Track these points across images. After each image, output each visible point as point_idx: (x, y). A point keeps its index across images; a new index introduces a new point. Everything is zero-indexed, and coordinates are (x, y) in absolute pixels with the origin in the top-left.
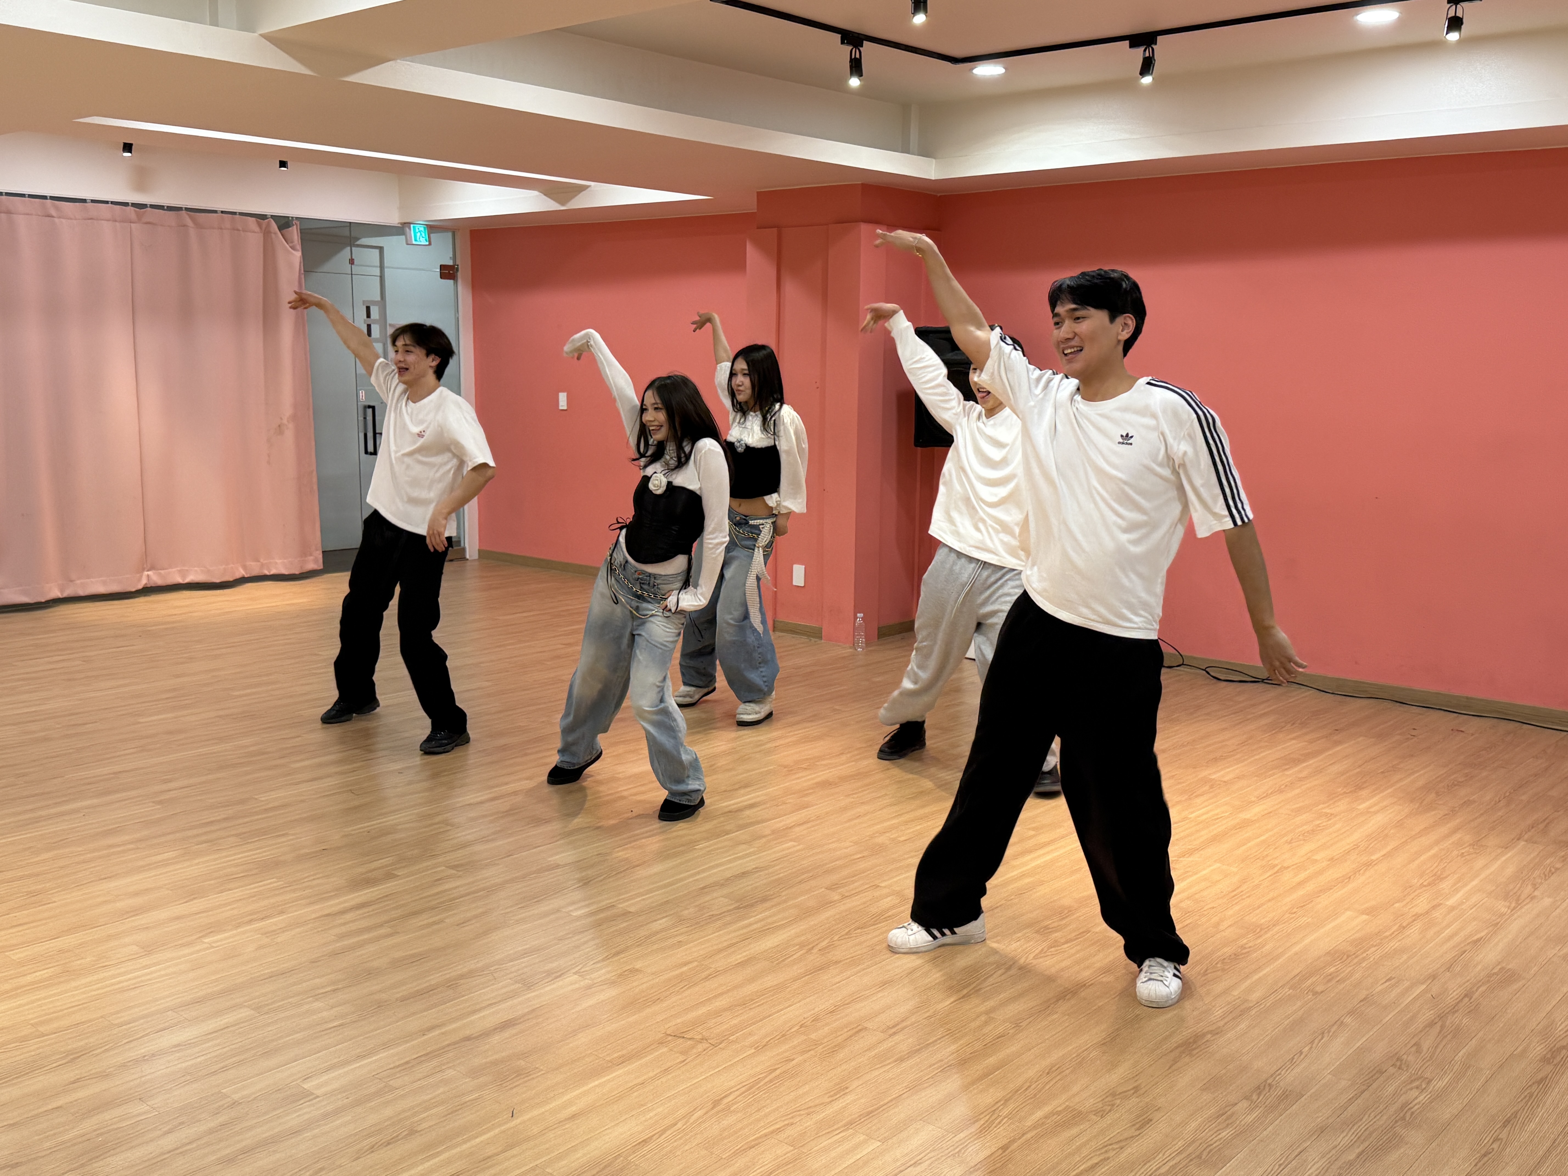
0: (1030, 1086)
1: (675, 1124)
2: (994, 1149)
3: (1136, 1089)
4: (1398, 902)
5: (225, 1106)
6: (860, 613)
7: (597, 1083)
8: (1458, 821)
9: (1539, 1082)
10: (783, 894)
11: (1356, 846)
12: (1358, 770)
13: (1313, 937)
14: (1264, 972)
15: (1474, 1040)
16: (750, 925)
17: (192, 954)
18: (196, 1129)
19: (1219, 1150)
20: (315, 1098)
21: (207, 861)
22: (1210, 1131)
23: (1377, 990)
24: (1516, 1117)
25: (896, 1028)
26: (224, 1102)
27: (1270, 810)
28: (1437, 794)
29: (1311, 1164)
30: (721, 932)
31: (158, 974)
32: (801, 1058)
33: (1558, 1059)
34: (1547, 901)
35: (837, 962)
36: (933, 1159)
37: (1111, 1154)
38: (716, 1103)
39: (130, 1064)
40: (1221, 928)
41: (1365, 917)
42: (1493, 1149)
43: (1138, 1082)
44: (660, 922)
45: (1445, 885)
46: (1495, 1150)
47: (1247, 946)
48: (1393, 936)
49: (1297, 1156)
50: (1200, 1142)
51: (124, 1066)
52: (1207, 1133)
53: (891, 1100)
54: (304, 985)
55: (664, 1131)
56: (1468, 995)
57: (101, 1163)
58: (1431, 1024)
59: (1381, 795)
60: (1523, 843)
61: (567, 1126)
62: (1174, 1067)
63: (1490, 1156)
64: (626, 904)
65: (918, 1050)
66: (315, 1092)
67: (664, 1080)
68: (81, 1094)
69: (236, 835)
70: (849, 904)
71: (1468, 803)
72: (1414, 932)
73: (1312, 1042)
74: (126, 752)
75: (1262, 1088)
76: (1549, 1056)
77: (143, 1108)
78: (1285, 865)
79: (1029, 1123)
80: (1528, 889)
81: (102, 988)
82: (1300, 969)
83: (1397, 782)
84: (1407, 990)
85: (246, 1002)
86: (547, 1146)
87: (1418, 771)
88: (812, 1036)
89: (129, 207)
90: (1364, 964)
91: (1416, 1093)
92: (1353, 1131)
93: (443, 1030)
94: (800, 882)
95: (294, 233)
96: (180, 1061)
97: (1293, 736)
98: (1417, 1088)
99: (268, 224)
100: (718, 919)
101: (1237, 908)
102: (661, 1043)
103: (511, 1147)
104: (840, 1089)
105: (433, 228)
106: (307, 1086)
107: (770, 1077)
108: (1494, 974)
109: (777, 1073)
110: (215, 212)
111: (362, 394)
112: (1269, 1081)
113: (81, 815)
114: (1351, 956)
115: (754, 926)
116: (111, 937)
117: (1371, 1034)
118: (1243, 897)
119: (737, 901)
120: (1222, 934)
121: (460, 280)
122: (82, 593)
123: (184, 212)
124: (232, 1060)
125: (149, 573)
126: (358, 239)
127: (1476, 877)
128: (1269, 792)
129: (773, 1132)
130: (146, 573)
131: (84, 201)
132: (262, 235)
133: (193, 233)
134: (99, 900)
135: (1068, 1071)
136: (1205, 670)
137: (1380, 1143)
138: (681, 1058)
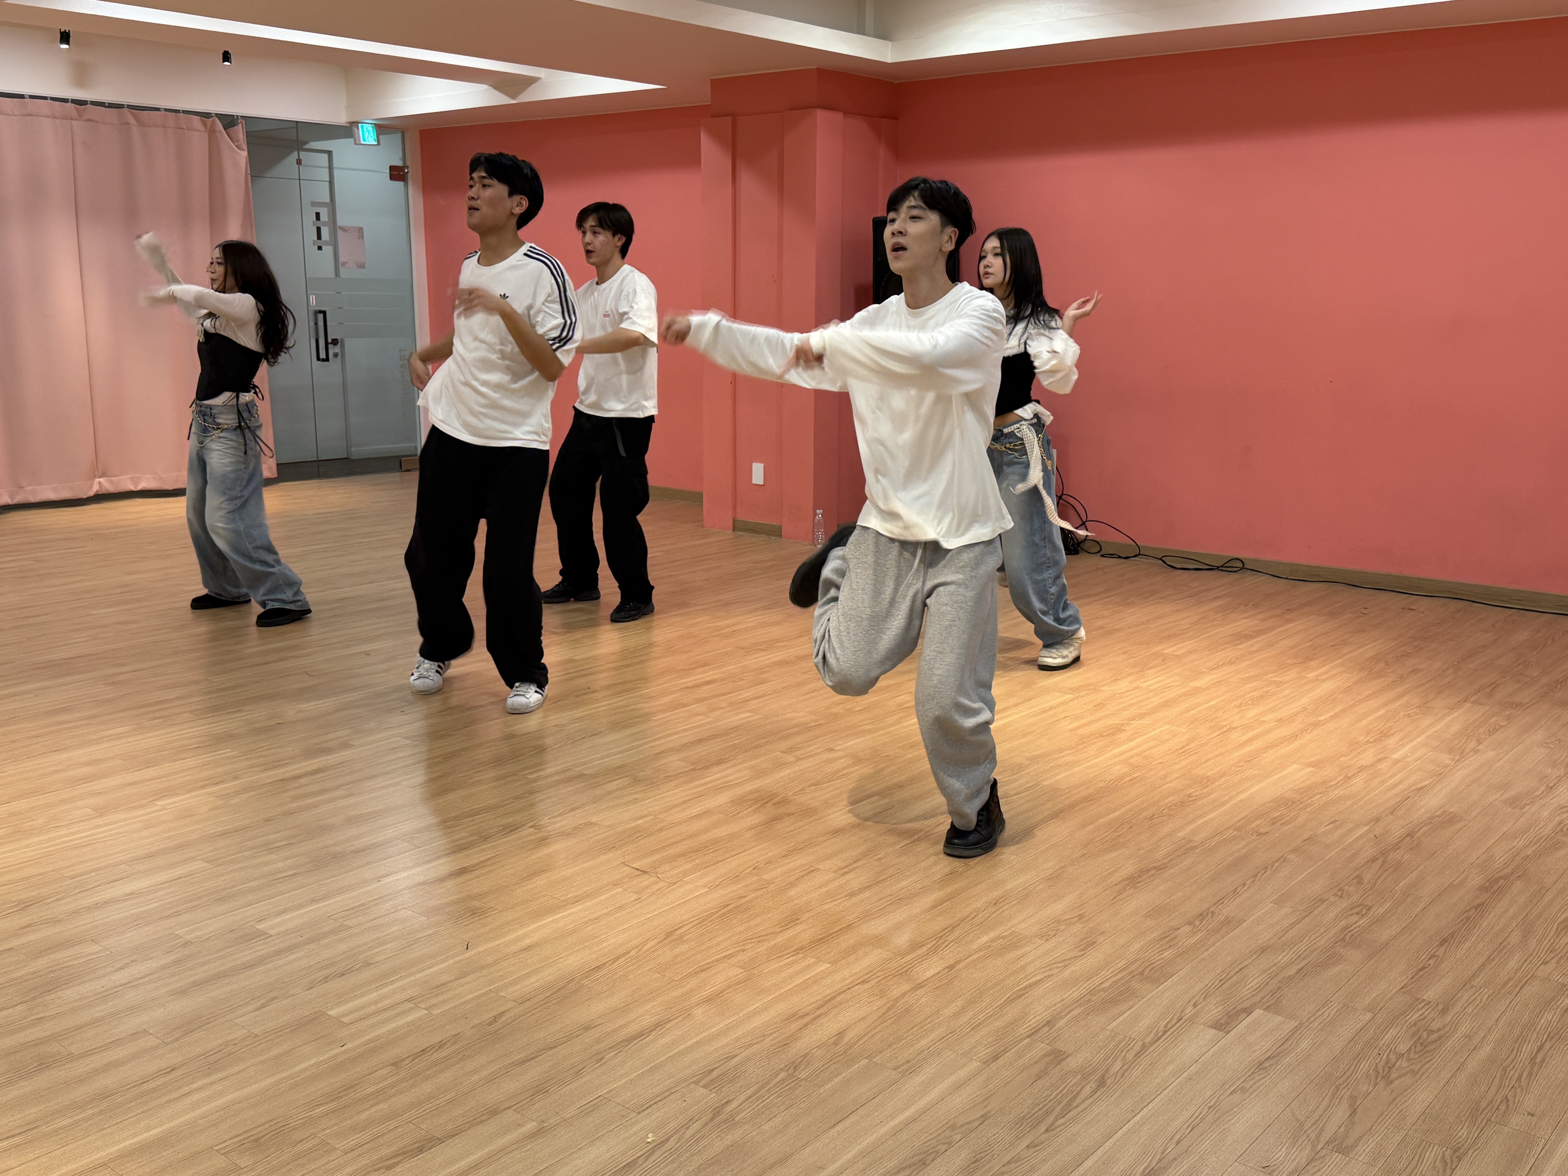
0: (976, 916)
1: (627, 953)
2: (939, 969)
3: (1081, 917)
4: (1344, 756)
5: (178, 945)
6: (819, 509)
7: (551, 919)
8: (1406, 686)
9: (1476, 908)
10: (739, 757)
11: (1305, 709)
12: (1309, 644)
13: (1258, 787)
14: (1210, 816)
15: (1415, 872)
16: (706, 784)
17: (145, 815)
18: (148, 965)
19: (1161, 968)
20: (269, 937)
21: (161, 735)
22: (1153, 951)
23: (1320, 831)
24: (1452, 937)
25: (849, 868)
26: (178, 941)
27: (1221, 679)
28: (1387, 663)
29: (1251, 980)
30: (675, 791)
31: (110, 833)
32: (753, 895)
33: (1496, 887)
34: (1491, 754)
35: (790, 815)
36: (881, 978)
37: (1055, 971)
38: (669, 934)
39: (81, 911)
40: (1169, 779)
41: (1311, 769)
42: (1429, 965)
43: (1083, 911)
44: (616, 782)
45: (1391, 742)
46: (1432, 965)
47: (1194, 795)
48: (1338, 785)
49: (1238, 972)
50: (1143, 960)
51: (76, 913)
52: (1150, 953)
53: (841, 929)
54: (258, 840)
55: (617, 958)
56: (1410, 835)
57: (52, 996)
58: (1374, 860)
59: (1331, 665)
60: (1468, 705)
61: (522, 956)
62: (1118, 898)
63: (1427, 970)
64: (582, 767)
65: (869, 886)
66: (269, 932)
67: (618, 915)
68: (32, 937)
69: (191, 712)
70: (804, 765)
71: (1415, 671)
72: (1359, 782)
73: (1256, 876)
74: (78, 640)
75: (1205, 914)
76: (1487, 885)
77: (95, 948)
78: (1234, 725)
79: (974, 946)
80: (1473, 744)
81: (54, 845)
82: (1245, 814)
83: (1347, 654)
84: (1351, 831)
85: (199, 856)
86: (501, 973)
87: (1368, 644)
88: (765, 877)
89: (70, 103)
90: (1308, 810)
91: (1355, 918)
92: (1293, 950)
93: (398, 877)
94: (756, 747)
95: (240, 131)
96: (132, 907)
97: (1245, 615)
98: (1358, 913)
99: (213, 122)
100: (674, 780)
101: (1185, 762)
102: (616, 884)
103: (465, 975)
104: (791, 920)
105: (383, 128)
106: (260, 927)
107: (722, 911)
108: (1437, 816)
109: (730, 907)
110: (158, 109)
111: (313, 299)
112: (1212, 909)
113: (32, 695)
114: (1296, 802)
115: (710, 785)
116: (64, 801)
117: (1313, 868)
118: (1191, 753)
119: (693, 764)
120: (1170, 785)
121: (410, 182)
122: (32, 499)
123: (126, 109)
124: (185, 906)
125: (101, 480)
126: (306, 143)
127: (1422, 734)
128: (1220, 664)
129: (724, 958)
130: (97, 480)
131: (21, 96)
132: (206, 135)
133: (135, 130)
134: (51, 769)
135: (1014, 902)
136: (1161, 559)
137: (1320, 960)
138: (635, 897)
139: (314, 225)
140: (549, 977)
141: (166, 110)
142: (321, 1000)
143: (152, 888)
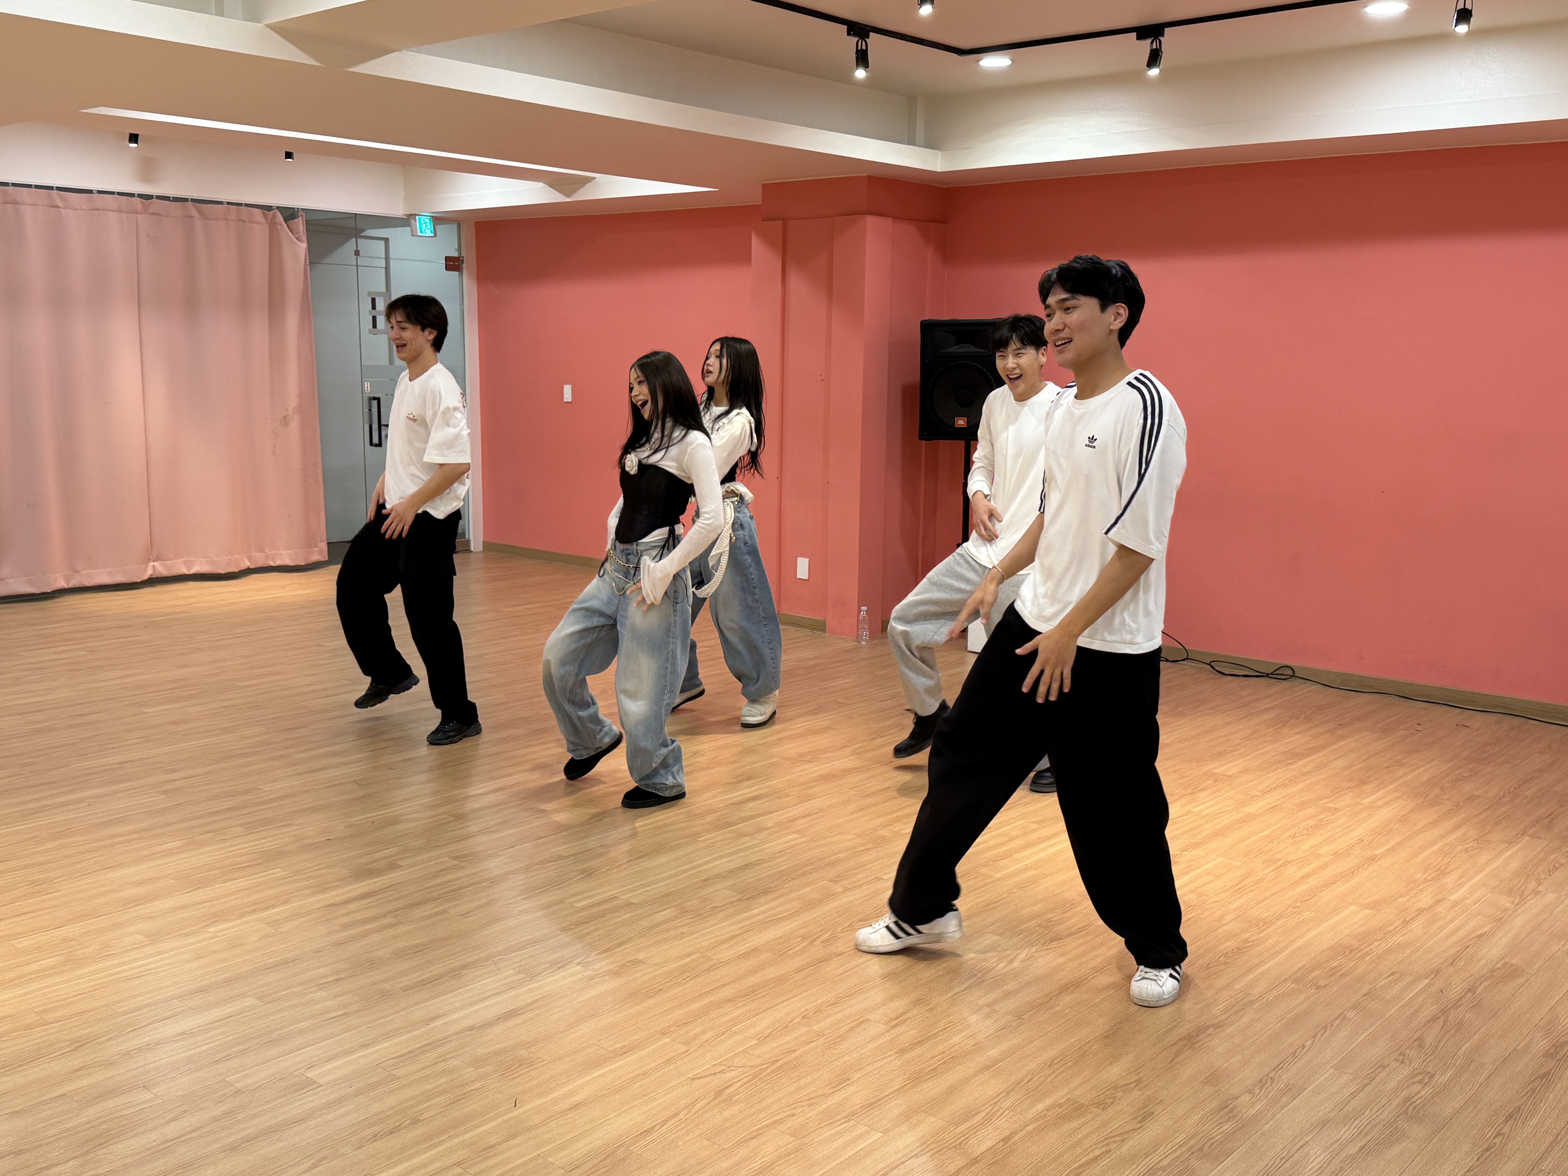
0: (1031, 1079)
1: (677, 1115)
2: (994, 1141)
3: (1138, 1082)
4: (1401, 896)
5: (229, 1094)
6: (863, 606)
7: (599, 1073)
8: (1463, 816)
9: (1542, 1077)
10: (786, 886)
11: (1361, 840)
12: (1363, 764)
13: (1315, 932)
14: (1267, 966)
15: (1477, 1034)
16: (754, 916)
17: (195, 943)
18: (199, 1117)
19: (1221, 1144)
20: (319, 1087)
21: (212, 851)
22: (1212, 1124)
23: (1380, 984)
24: (1518, 1112)
25: (899, 1019)
26: (229, 1090)
27: (1275, 804)
28: (1442, 789)
29: (1312, 1159)
30: (723, 924)
32: (802, 1049)
33: (1561, 1054)
34: (1551, 897)
35: (838, 955)
37: (1113, 1146)
38: (719, 1093)
39: (134, 1052)
40: (1224, 922)
41: (1368, 911)
42: (1495, 1144)
43: (1140, 1076)
44: (664, 913)
45: (1449, 880)
46: (1497, 1145)
47: (1250, 940)
48: (1397, 930)
49: (1299, 1149)
50: (1202, 1134)
51: (129, 1054)
52: (1209, 1126)
53: (893, 1092)
54: (308, 974)
55: (666, 1121)
56: (1471, 990)
57: (105, 1151)
58: (1435, 1019)
59: (1385, 790)
60: (1527, 838)
61: (569, 1116)
62: (1175, 1061)
63: (1492, 1150)
64: (628, 895)
65: (921, 1042)
66: (318, 1081)
67: (667, 1069)
68: (84, 1082)
69: (241, 825)
70: (851, 896)
71: (1471, 798)
72: (1417, 926)
73: (1315, 1036)
74: (131, 742)
75: (1264, 1081)
76: (1552, 1051)
77: (147, 1096)
78: (1289, 859)
79: (1030, 1116)
80: (1533, 884)
81: (106, 976)
82: (1303, 963)
83: (1401, 777)
84: (1410, 984)
85: (250, 990)
86: (549, 1135)
87: (1422, 766)
88: (815, 1028)
89: (136, 198)
90: (1367, 959)
91: (1418, 1087)
92: (1354, 1125)
93: (446, 1020)
94: (802, 875)
95: (300, 224)
96: (183, 1050)
97: (1297, 730)
98: (1419, 1082)
99: (274, 216)
100: (721, 911)
101: (1240, 902)
102: (664, 1033)
103: (513, 1136)
104: (841, 1080)
105: (438, 220)
106: (310, 1074)
107: (772, 1068)
108: (1498, 969)
109: (779, 1064)
110: (221, 203)
111: (367, 386)
112: (1271, 1075)
113: (85, 804)
114: (1353, 950)
115: (757, 918)
116: (116, 926)
117: (1374, 1028)
118: (1246, 891)
119: (740, 893)
120: (1225, 928)
121: (465, 272)
122: (87, 583)
123: (190, 203)
124: (236, 1049)
125: (155, 563)
126: (363, 230)
127: (1481, 871)
128: (1273, 786)
129: (774, 1123)
130: (152, 564)
131: (90, 192)
132: (267, 226)
133: (198, 223)
134: (104, 889)
135: (1070, 1064)
136: (1209, 664)
137: (1383, 1136)
138: (683, 1048)
139: (370, 314)
140: (598, 1142)
141: (228, 203)
142: (370, 1161)
143: (203, 1028)
